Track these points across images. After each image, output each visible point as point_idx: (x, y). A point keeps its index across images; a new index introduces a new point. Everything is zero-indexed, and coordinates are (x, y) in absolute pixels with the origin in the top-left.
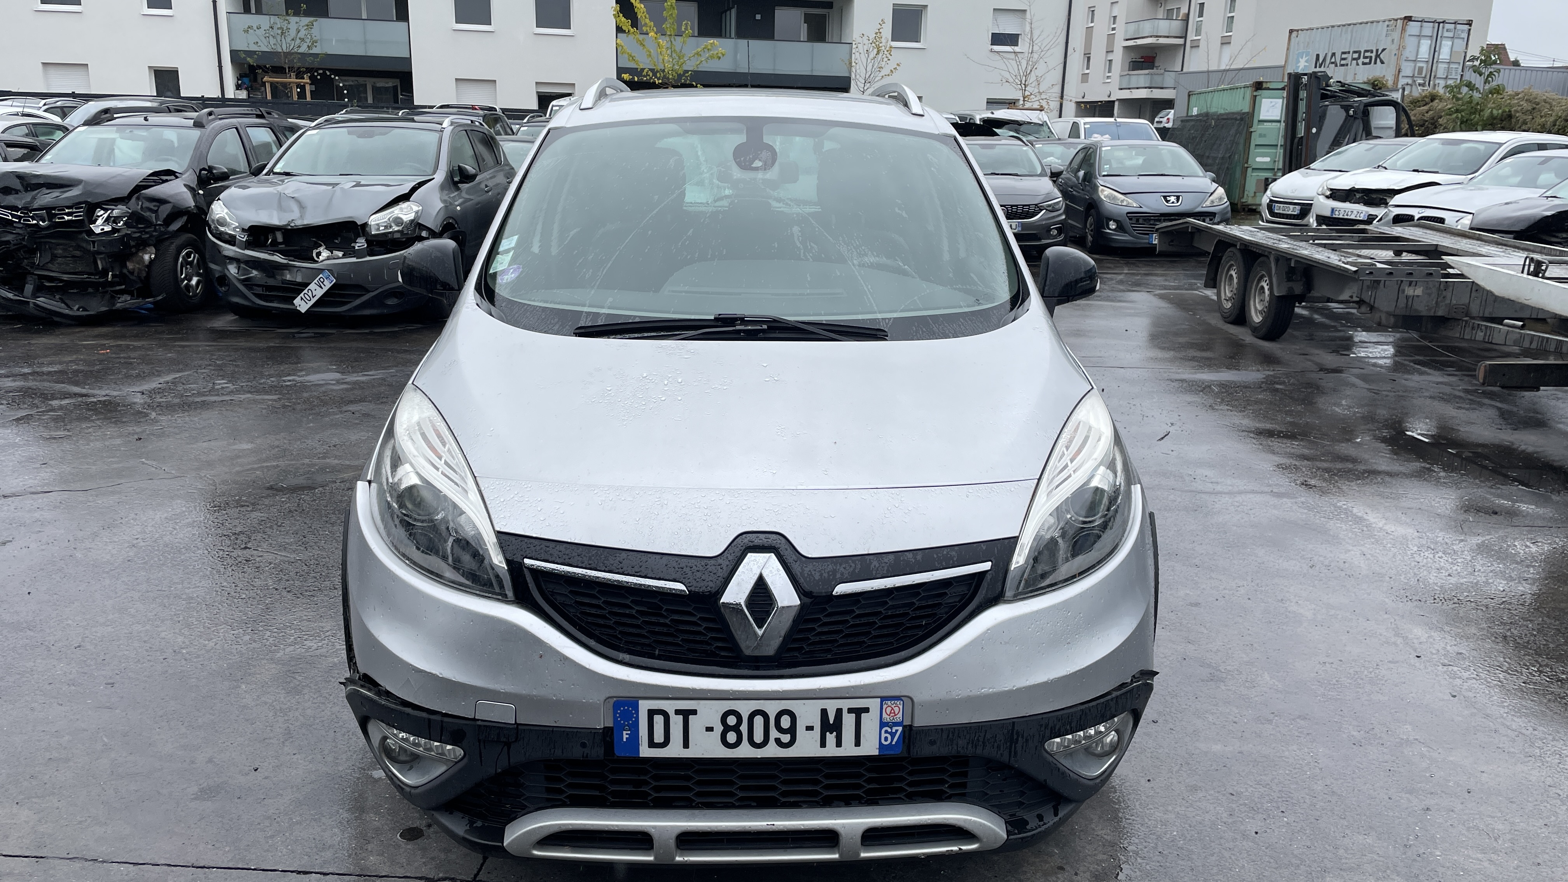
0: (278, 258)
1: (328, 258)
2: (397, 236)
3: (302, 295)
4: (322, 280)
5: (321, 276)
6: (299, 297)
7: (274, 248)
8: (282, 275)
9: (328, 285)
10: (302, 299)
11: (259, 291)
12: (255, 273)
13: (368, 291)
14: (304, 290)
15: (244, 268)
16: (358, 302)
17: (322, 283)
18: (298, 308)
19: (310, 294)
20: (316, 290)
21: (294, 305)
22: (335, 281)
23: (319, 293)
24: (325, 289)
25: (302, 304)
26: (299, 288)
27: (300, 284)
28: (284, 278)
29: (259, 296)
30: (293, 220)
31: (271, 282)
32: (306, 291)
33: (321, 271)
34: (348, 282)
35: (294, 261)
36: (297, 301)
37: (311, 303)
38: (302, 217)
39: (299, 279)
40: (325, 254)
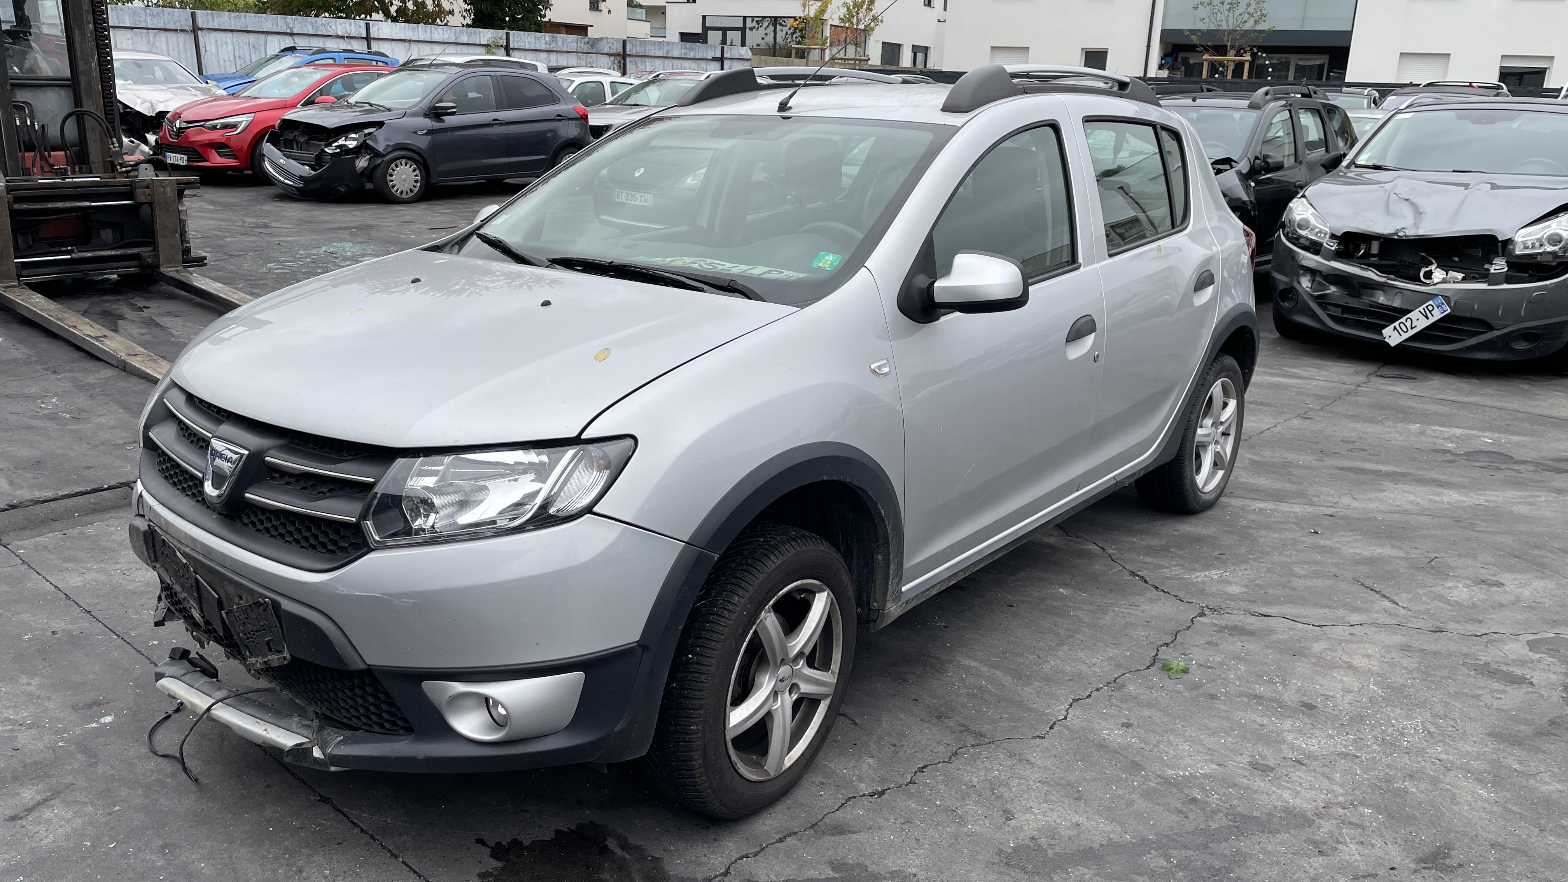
0: (1372, 275)
1: (1444, 281)
2: (1550, 258)
3: (1396, 324)
4: (1430, 308)
5: (1431, 302)
6: (1392, 326)
7: (1365, 261)
8: (1372, 295)
9: (1437, 315)
10: (1395, 328)
11: (1337, 312)
12: (1333, 289)
13: (1491, 328)
14: (1402, 317)
15: (1320, 283)
16: (1474, 341)
17: (1430, 312)
18: (1386, 340)
19: (1408, 324)
20: (1418, 321)
21: (1382, 334)
22: (1449, 311)
23: (1421, 323)
24: (1432, 320)
25: (1393, 336)
26: (1394, 315)
27: (1395, 310)
28: (1373, 299)
29: (1333, 318)
30: (1403, 228)
31: (1353, 303)
32: (1403, 320)
33: (1432, 296)
34: (1468, 315)
35: (1395, 280)
36: (1386, 332)
37: (1405, 336)
38: (1416, 225)
39: (1397, 303)
40: (1438, 275)
